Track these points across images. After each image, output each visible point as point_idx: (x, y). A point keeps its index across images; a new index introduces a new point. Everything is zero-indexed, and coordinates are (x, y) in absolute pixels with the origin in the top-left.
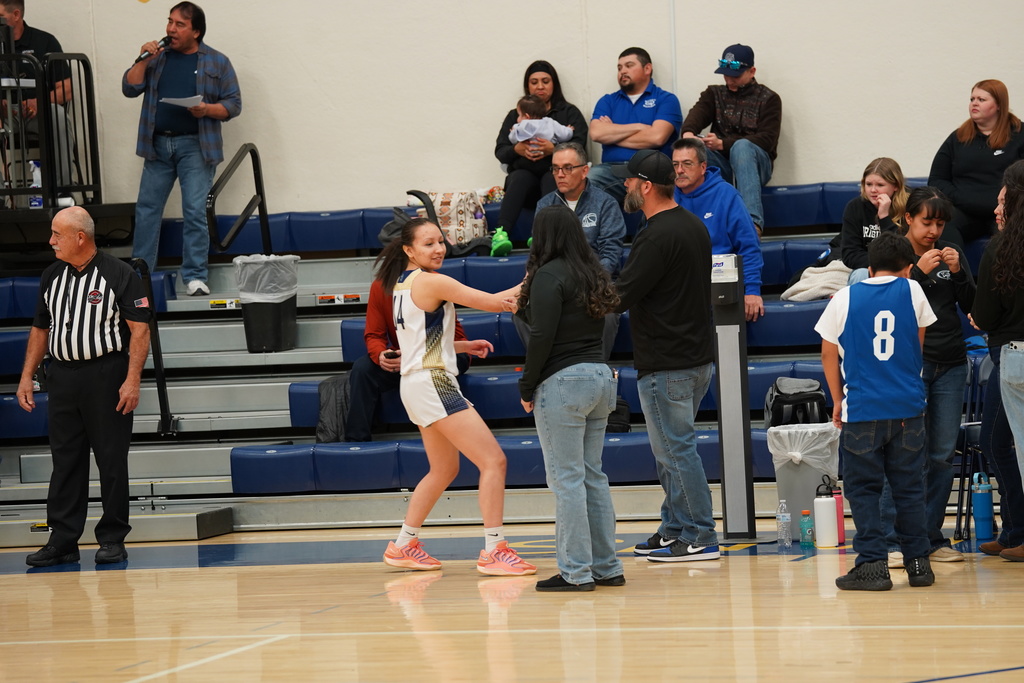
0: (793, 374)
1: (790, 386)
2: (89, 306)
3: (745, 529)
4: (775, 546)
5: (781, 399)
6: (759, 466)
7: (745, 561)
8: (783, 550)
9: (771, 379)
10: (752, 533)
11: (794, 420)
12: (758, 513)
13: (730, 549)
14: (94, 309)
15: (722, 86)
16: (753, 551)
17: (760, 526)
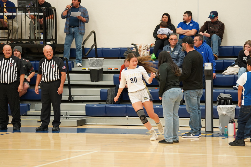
0: (224, 93)
1: (223, 96)
2: (51, 69)
3: (211, 130)
4: (218, 135)
5: (221, 99)
6: (215, 115)
7: (210, 138)
8: (220, 136)
9: (219, 94)
10: (212, 131)
11: (224, 104)
12: (214, 126)
13: (207, 135)
14: (53, 69)
15: (210, 21)
16: (212, 136)
17: (214, 130)
